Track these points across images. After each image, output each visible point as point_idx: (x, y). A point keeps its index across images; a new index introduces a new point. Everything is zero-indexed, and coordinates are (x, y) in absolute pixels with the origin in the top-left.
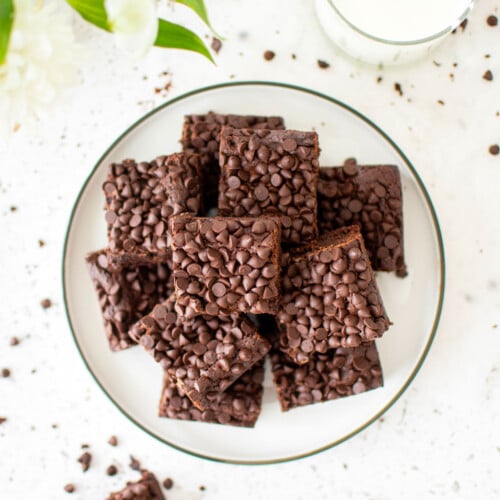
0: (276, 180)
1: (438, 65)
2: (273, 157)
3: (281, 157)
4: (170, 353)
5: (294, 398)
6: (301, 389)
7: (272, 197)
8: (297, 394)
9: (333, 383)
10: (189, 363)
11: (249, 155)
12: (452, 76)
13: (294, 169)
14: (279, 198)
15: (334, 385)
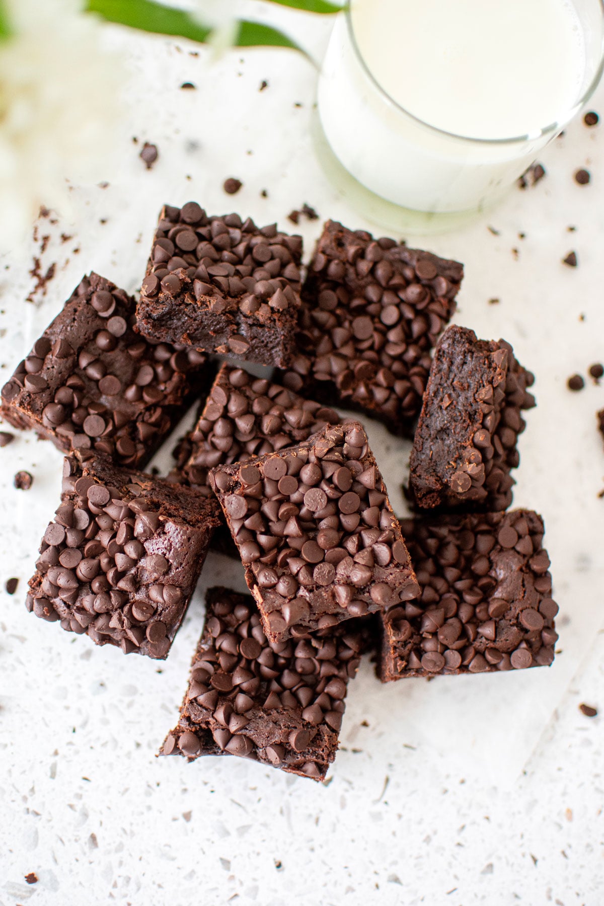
0: (390, 315)
1: (494, 232)
2: (396, 281)
3: (407, 283)
4: (263, 539)
5: (414, 658)
6: (429, 645)
7: (377, 338)
8: (420, 653)
9: (480, 644)
10: (285, 565)
11: (364, 266)
12: (516, 251)
13: (420, 306)
14: (385, 342)
15: (482, 647)
